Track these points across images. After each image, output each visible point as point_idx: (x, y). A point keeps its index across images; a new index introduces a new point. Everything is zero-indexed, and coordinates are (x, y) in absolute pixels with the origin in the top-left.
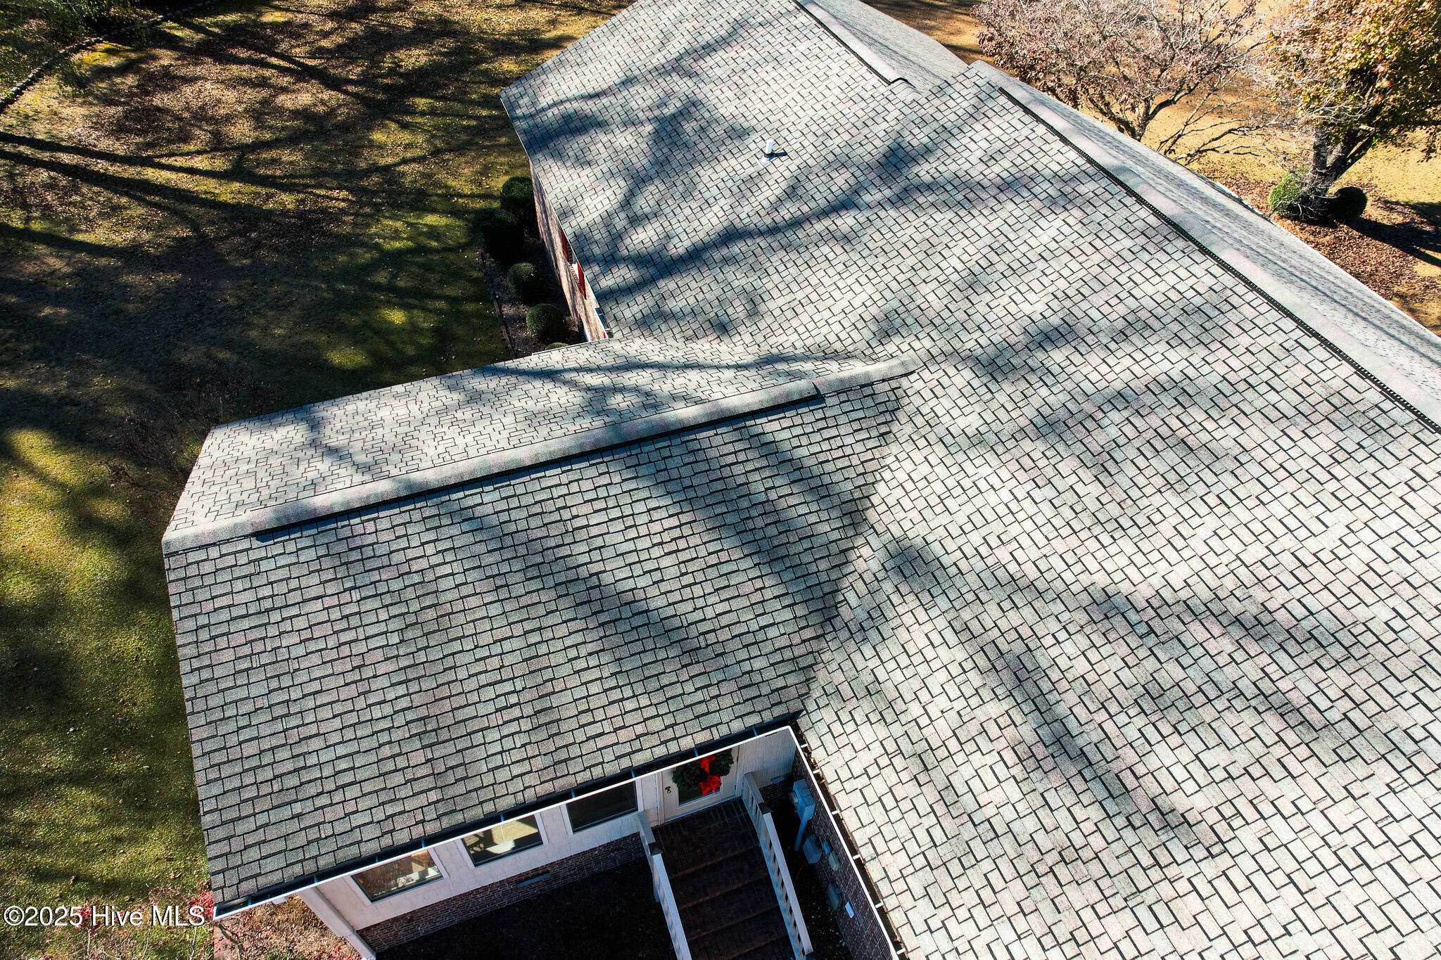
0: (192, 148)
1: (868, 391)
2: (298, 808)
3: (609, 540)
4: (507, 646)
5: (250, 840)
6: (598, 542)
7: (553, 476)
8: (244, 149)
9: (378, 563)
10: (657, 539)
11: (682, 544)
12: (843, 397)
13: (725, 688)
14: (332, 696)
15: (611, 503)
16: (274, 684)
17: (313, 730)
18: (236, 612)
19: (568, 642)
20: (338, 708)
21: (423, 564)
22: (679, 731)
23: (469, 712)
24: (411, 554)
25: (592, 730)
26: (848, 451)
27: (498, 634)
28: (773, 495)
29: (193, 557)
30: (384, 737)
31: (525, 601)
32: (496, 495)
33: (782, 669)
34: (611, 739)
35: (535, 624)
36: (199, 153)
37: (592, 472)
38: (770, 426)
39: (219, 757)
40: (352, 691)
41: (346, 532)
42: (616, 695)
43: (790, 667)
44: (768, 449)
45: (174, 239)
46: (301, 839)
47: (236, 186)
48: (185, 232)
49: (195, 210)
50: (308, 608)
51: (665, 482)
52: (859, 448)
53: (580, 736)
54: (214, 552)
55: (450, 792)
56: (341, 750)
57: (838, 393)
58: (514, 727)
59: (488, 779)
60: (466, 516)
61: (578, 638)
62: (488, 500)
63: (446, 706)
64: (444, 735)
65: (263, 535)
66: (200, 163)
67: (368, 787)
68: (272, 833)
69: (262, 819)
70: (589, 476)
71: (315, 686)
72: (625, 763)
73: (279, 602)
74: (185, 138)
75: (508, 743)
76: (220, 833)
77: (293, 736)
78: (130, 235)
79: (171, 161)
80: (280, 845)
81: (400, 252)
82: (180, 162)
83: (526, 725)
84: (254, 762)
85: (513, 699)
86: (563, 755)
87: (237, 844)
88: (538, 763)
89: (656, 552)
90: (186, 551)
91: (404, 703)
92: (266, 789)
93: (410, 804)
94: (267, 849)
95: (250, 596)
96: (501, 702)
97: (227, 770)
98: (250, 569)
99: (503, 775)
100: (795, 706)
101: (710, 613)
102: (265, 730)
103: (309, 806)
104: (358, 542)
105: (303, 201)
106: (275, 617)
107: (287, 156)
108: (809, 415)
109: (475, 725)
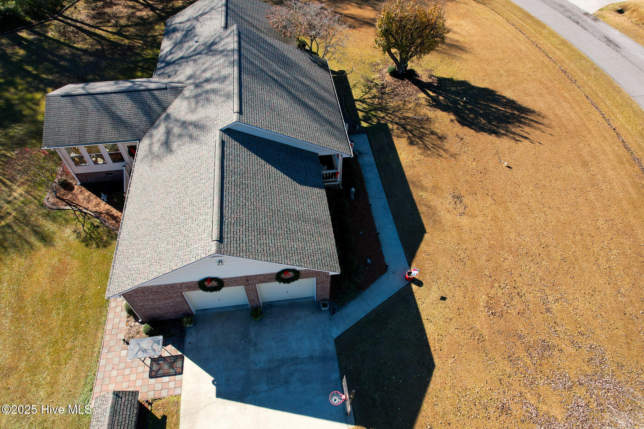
0: (109, 25)
1: (176, 89)
2: (57, 137)
3: (119, 107)
4: (97, 120)
5: (49, 139)
6: (117, 107)
7: (113, 95)
8: (122, 27)
9: (80, 104)
10: (127, 108)
11: (131, 109)
12: (171, 89)
13: (130, 133)
14: (67, 122)
15: (122, 101)
16: (58, 119)
17: (62, 126)
18: (55, 107)
19: (107, 121)
20: (67, 124)
21: (87, 105)
22: (120, 138)
23: (87, 128)
24: (85, 103)
25: (106, 135)
26: (168, 99)
27: (96, 118)
28: (151, 104)
29: (50, 98)
30: (73, 130)
31: (101, 114)
32: (102, 97)
33: (141, 132)
34: (109, 137)
35: (102, 118)
36: (111, 26)
37: (120, 95)
38: (156, 92)
39: (47, 127)
40: (70, 122)
41: (76, 98)
42: (112, 131)
43: (142, 132)
44: (154, 97)
45: (96, 49)
46: (57, 141)
47: (116, 36)
48: (99, 47)
49: (103, 42)
50: (66, 109)
51: (132, 99)
52: (170, 99)
53: (104, 135)
54: (54, 98)
55: (81, 139)
56: (66, 130)
57: (170, 88)
58: (94, 132)
59: (87, 139)
60: (96, 99)
61: (109, 121)
62: (100, 97)
63: (84, 127)
64: (82, 131)
65: (62, 96)
66: (110, 29)
67: (68, 136)
68: (52, 139)
69: (52, 137)
70: (119, 96)
71: (65, 120)
72: (109, 141)
73: (62, 107)
74: (109, 21)
75: (92, 134)
76: (45, 137)
77: (59, 127)
78: (86, 47)
79: (103, 28)
80: (53, 141)
81: (148, 59)
82: (105, 28)
83: (96, 132)
84: (52, 129)
85: (95, 128)
86: (100, 138)
87: (47, 139)
88: (96, 138)
89: (127, 110)
90: (49, 97)
91: (78, 125)
92: (53, 133)
93: (74, 140)
94: (51, 141)
95: (58, 105)
96: (93, 128)
97: (48, 129)
98: (59, 101)
99: (89, 138)
100: (140, 138)
101: (132, 121)
102: (55, 125)
103: (59, 137)
104: (77, 100)
105: (130, 43)
106: (61, 109)
107: (132, 30)
108: (163, 92)
109: (88, 130)
